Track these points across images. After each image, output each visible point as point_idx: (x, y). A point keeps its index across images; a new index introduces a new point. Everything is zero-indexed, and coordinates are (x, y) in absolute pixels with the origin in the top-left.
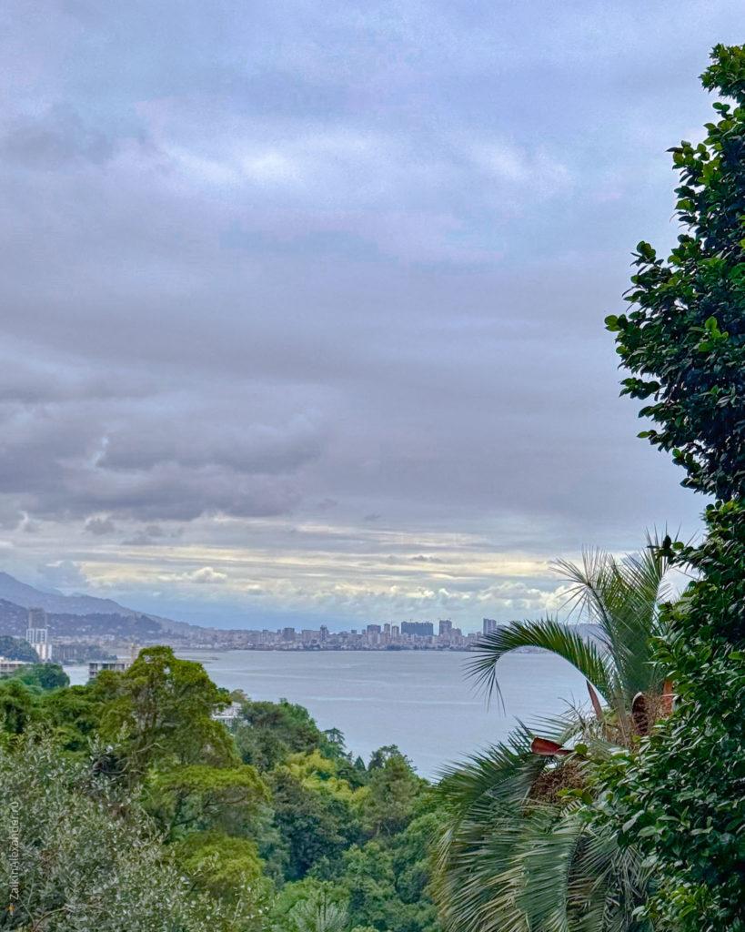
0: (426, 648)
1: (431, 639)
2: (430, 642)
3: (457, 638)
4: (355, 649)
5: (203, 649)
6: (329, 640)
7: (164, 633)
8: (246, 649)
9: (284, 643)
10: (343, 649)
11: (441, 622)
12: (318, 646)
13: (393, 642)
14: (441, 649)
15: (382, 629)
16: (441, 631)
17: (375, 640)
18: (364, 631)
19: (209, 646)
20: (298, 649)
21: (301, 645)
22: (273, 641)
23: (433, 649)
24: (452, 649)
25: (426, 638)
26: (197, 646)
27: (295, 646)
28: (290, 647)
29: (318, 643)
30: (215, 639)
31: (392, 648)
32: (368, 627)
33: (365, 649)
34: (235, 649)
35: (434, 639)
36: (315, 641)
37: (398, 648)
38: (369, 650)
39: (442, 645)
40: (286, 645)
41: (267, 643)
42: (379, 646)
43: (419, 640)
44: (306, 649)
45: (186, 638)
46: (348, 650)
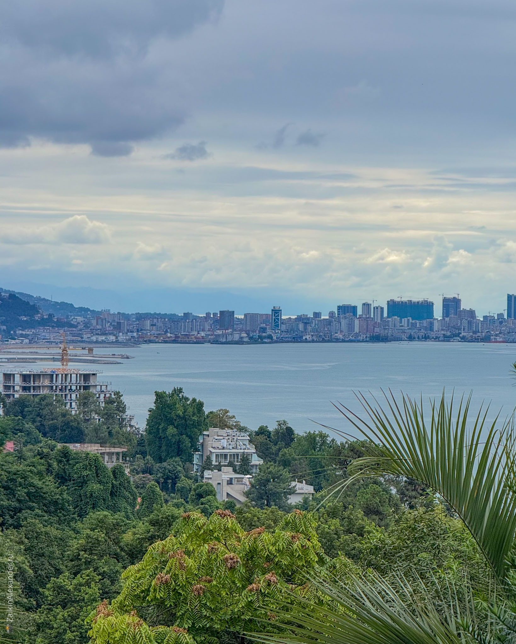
0: (426, 338)
1: (431, 324)
2: (431, 329)
3: (470, 323)
4: (324, 341)
5: (103, 342)
6: (284, 327)
7: (43, 319)
8: (166, 342)
9: (219, 332)
10: (306, 341)
11: (445, 300)
12: (270, 337)
13: (377, 330)
14: (447, 339)
15: (359, 312)
16: (446, 313)
17: (351, 326)
18: (332, 314)
19: (112, 338)
20: (240, 342)
21: (244, 335)
22: (203, 330)
23: (437, 339)
24: (464, 339)
25: (425, 323)
26: (94, 338)
27: (236, 337)
28: (230, 338)
29: (269, 332)
30: (118, 327)
31: (376, 339)
32: (339, 307)
33: (337, 340)
34: (150, 342)
35: (436, 326)
36: (264, 330)
37: (385, 339)
38: (343, 341)
39: (449, 334)
40: (223, 335)
41: (195, 333)
42: (357, 335)
43: (414, 325)
44: (253, 341)
45: (76, 327)
46: (313, 341)
